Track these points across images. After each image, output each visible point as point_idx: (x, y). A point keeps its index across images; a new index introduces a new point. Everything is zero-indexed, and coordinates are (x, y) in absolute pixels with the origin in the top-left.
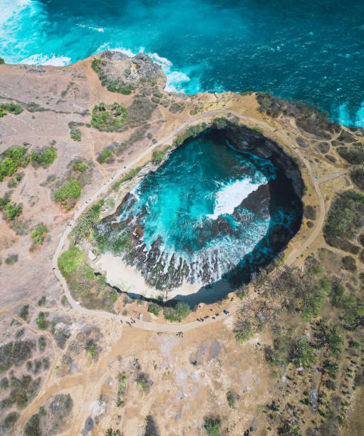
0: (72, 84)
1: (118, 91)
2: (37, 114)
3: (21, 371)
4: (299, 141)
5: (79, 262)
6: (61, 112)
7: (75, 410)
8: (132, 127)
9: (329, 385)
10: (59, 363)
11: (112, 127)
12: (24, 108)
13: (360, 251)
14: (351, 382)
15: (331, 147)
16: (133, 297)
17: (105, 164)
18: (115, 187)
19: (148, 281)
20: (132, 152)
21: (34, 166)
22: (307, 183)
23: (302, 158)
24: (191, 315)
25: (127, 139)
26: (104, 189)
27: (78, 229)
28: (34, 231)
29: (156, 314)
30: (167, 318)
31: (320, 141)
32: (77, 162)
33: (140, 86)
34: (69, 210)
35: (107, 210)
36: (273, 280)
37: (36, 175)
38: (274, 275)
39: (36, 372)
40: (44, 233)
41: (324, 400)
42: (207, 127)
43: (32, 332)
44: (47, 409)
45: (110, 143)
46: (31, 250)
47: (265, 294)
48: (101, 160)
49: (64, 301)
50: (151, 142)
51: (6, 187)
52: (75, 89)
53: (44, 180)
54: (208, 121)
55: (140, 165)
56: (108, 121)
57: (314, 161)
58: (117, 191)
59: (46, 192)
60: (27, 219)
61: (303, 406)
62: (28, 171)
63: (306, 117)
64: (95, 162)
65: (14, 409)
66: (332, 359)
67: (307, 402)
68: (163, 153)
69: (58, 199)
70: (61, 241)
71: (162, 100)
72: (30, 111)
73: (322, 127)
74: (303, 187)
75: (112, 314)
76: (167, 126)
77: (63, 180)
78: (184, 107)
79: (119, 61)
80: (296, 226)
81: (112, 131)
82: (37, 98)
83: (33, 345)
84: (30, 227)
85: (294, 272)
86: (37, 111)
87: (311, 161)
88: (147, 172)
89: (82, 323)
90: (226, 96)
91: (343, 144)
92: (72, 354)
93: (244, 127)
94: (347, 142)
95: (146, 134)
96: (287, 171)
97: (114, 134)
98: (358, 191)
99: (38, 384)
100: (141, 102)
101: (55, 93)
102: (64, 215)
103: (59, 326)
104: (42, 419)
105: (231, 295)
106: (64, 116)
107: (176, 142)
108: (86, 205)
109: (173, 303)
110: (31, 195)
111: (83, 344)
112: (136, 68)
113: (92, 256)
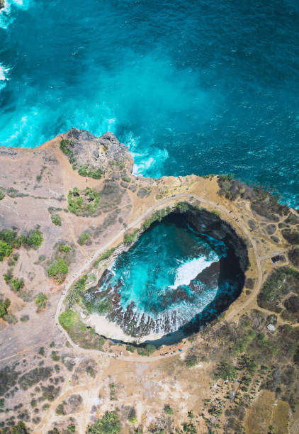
0: (45, 168)
1: (89, 175)
2: (17, 199)
3: (47, 383)
4: (251, 223)
5: (74, 320)
6: (40, 198)
7: (84, 402)
8: (105, 212)
9: (243, 389)
10: (70, 379)
11: (87, 212)
12: (5, 193)
13: (282, 311)
14: (258, 387)
15: (278, 229)
16: (116, 341)
17: (85, 246)
18: (95, 264)
19: (125, 332)
20: (106, 234)
21: (25, 247)
22: (251, 260)
23: (250, 238)
24: (156, 352)
25: (102, 223)
26: (86, 266)
27: (70, 297)
28: (37, 299)
29: (132, 352)
30: (139, 354)
31: (269, 224)
32: (61, 244)
33: (110, 169)
34: (61, 283)
35: (90, 283)
36: (215, 330)
37: (29, 256)
38: (216, 327)
39: (56, 384)
40: (45, 300)
41: (239, 396)
42: (171, 211)
43: (49, 362)
44: (67, 402)
45: (86, 227)
46: (38, 312)
47: (208, 339)
48: (81, 242)
49: (68, 344)
50: (122, 225)
51: (7, 265)
52: (48, 173)
53: (36, 259)
54: (172, 205)
55: (114, 246)
56: (83, 206)
57: (260, 241)
58: (97, 268)
59: (40, 269)
60: (30, 290)
61: (225, 400)
62: (22, 252)
63: (261, 200)
64: (77, 244)
65: (46, 402)
66: (248, 376)
67: (228, 397)
68: (133, 236)
69: (51, 274)
70: (59, 305)
71: (130, 184)
72: (11, 197)
73: (273, 210)
74: (247, 263)
75: (102, 352)
76: (135, 210)
77: (52, 260)
78: (151, 192)
79: (87, 142)
80: (237, 294)
81: (87, 216)
82: (15, 183)
83: (51, 370)
84: (33, 296)
85: (231, 326)
86: (17, 196)
87: (258, 242)
88: (120, 252)
89: (82, 357)
90: (190, 180)
91: (288, 226)
92: (78, 374)
93: (204, 210)
94: (292, 224)
95: (118, 219)
96: (237, 250)
97: (89, 218)
98: (291, 267)
99: (59, 389)
100: (111, 187)
101: (31, 178)
102: (58, 287)
103: (67, 359)
104: (65, 407)
105: (184, 340)
106: (43, 202)
107: (144, 225)
108: (74, 279)
109: (144, 345)
110: (29, 271)
111: (85, 369)
112: (104, 150)
113: (83, 316)
